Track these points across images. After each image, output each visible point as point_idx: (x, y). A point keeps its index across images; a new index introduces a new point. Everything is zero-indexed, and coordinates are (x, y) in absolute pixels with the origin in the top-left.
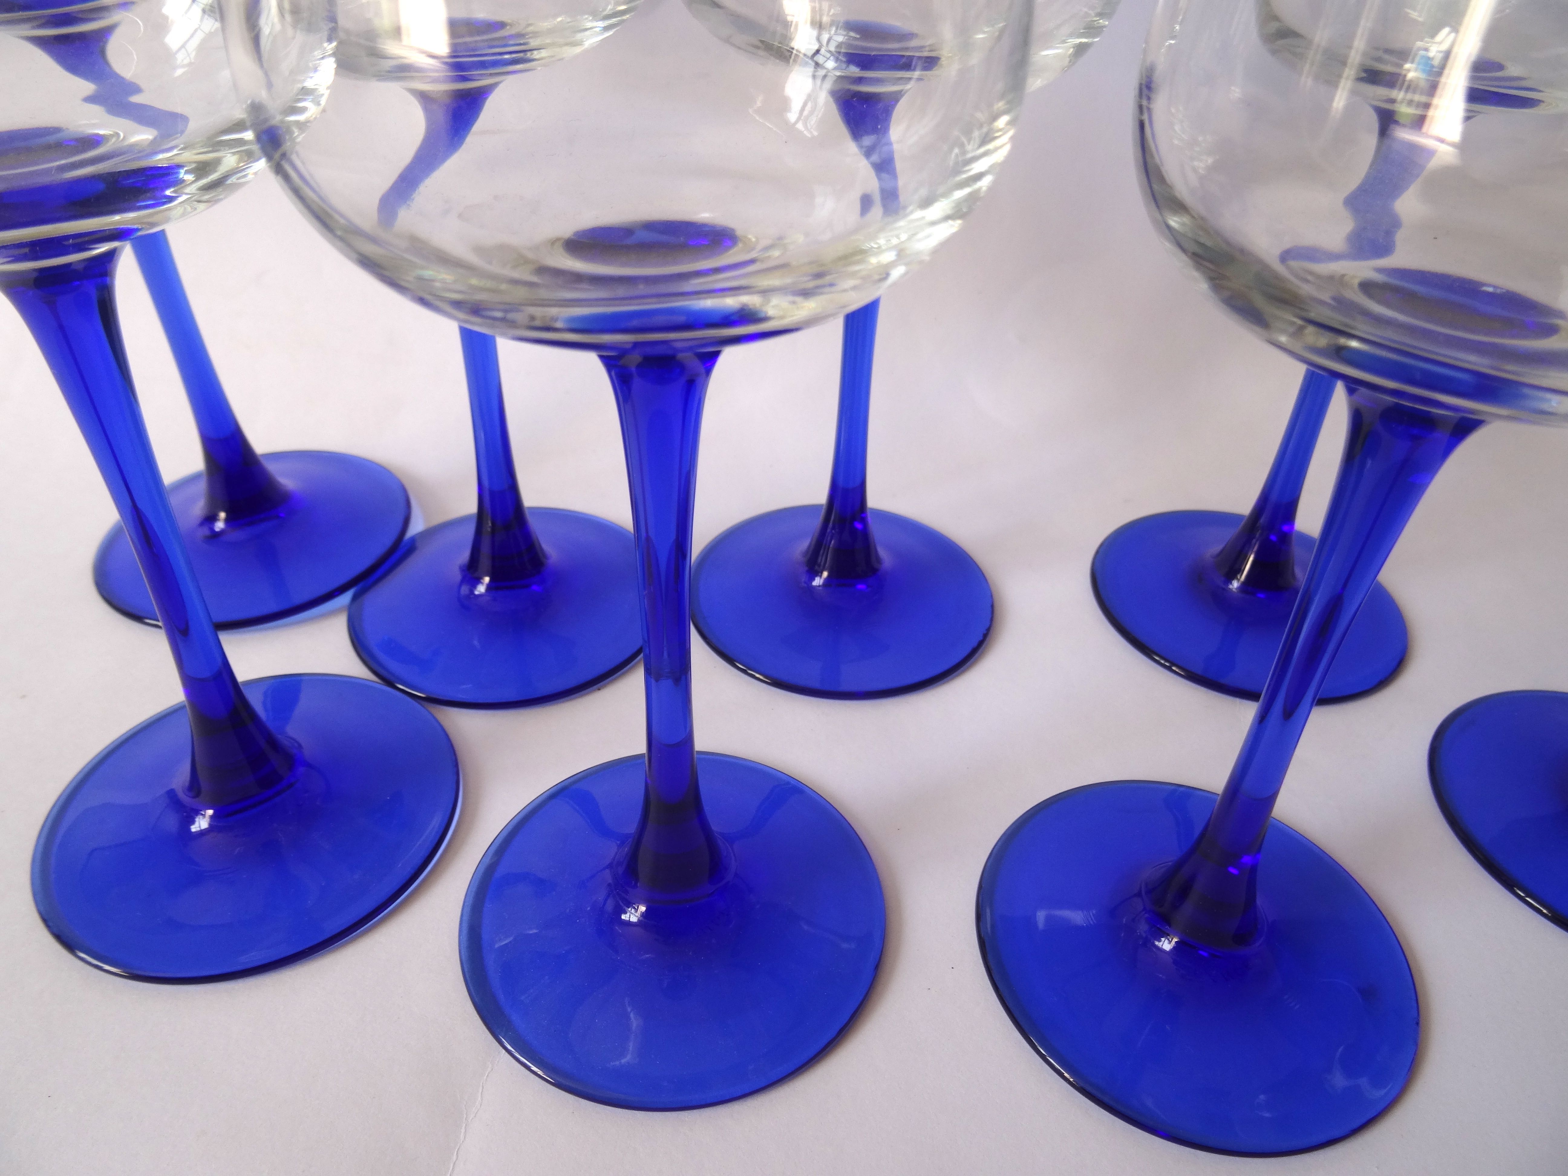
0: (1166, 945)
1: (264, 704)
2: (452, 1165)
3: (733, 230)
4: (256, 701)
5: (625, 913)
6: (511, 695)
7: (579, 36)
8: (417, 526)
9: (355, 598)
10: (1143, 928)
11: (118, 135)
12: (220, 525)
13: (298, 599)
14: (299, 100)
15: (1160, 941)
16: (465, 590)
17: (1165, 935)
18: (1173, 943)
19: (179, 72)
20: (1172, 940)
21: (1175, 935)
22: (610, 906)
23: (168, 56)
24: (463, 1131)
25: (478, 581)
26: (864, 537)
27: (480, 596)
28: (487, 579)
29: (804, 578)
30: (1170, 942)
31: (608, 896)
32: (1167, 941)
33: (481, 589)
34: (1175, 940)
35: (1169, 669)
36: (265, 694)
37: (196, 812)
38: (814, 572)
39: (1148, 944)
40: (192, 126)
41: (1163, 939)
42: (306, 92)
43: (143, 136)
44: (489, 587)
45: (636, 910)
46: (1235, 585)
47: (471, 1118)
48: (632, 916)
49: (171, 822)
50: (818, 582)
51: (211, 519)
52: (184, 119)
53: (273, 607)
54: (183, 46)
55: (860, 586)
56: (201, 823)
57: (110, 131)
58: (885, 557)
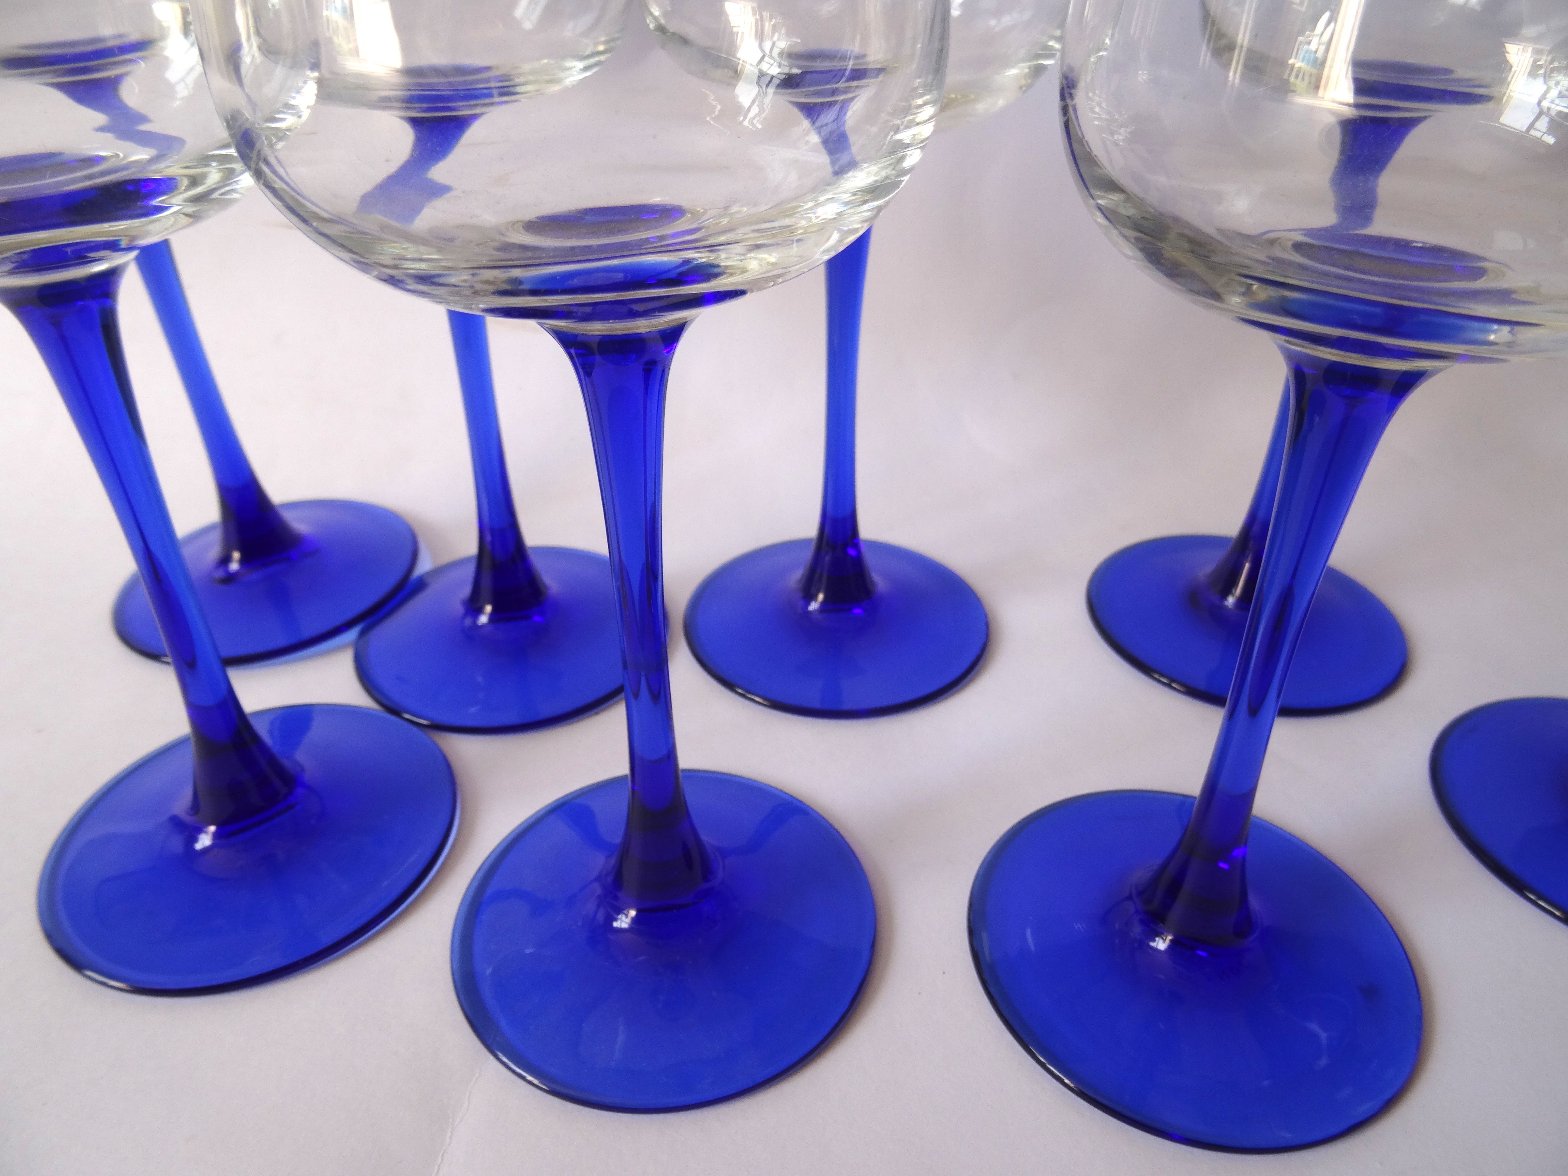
0: (1161, 944)
1: (271, 732)
2: (437, 1168)
3: (681, 206)
4: (262, 729)
5: (616, 920)
6: (512, 718)
7: (562, 75)
8: (424, 566)
9: (362, 634)
10: (1137, 930)
11: (117, 155)
12: (234, 566)
13: (308, 633)
14: (279, 112)
15: (1154, 941)
16: (468, 621)
17: (1159, 934)
18: (1168, 942)
19: (177, 103)
20: (1166, 938)
21: (1169, 932)
22: (601, 916)
23: (169, 89)
24: (449, 1134)
25: (479, 611)
26: (858, 563)
27: (483, 626)
28: (489, 608)
29: (801, 603)
30: (1164, 941)
31: (599, 906)
32: (1161, 941)
33: (483, 619)
34: (1170, 938)
35: (1168, 686)
36: (272, 723)
37: (199, 830)
38: (809, 597)
39: (1143, 946)
40: (188, 146)
41: (1157, 939)
42: (289, 107)
43: (140, 154)
44: (493, 617)
45: (627, 916)
46: (1231, 601)
47: (457, 1123)
48: (623, 922)
49: (176, 844)
50: (813, 606)
51: (225, 560)
52: (180, 141)
53: (281, 641)
54: (183, 80)
55: (857, 611)
56: (204, 841)
57: (110, 152)
58: (880, 582)
